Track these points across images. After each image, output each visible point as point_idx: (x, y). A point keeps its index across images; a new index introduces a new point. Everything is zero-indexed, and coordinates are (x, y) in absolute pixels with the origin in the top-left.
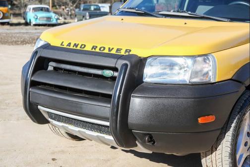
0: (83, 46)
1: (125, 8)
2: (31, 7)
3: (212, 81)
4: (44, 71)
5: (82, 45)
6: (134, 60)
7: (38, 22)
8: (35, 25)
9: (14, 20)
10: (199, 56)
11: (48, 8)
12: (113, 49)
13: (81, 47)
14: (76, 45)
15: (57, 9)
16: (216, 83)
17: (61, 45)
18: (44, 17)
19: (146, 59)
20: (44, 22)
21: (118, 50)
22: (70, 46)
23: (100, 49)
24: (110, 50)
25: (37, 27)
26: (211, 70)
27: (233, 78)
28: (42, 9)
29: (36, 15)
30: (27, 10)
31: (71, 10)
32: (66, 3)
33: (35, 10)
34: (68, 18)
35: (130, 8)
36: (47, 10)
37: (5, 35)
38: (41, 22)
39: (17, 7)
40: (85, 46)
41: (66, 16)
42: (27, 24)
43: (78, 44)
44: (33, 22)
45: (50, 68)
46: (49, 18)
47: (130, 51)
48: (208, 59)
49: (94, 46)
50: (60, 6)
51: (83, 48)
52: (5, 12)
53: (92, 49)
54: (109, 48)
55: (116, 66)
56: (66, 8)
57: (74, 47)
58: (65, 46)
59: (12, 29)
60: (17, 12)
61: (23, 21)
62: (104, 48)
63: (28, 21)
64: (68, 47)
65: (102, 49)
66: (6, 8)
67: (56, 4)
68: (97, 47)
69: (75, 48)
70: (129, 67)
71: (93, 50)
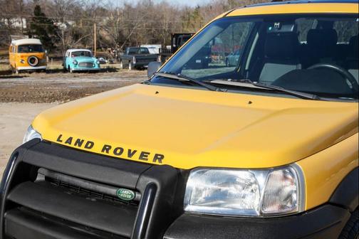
0: (90, 145)
1: (163, 72)
2: (71, 51)
3: (298, 210)
4: (30, 182)
5: (88, 142)
6: (167, 177)
7: (78, 68)
8: (74, 72)
9: (52, 66)
10: (276, 168)
11: (89, 53)
12: (135, 152)
13: (86, 147)
14: (79, 142)
15: (102, 51)
16: (304, 212)
17: (58, 140)
18: (84, 63)
19: (187, 172)
20: (85, 68)
21: (143, 155)
22: (70, 144)
23: (115, 152)
24: (130, 154)
25: (77, 74)
26: (296, 192)
27: (332, 200)
28: (83, 54)
29: (75, 61)
30: (67, 55)
31: (118, 52)
32: (112, 44)
33: (75, 54)
34: (115, 61)
35: (170, 73)
36: (88, 55)
37: (33, 88)
38: (81, 69)
39: (58, 50)
40: (93, 144)
41: (113, 59)
42: (66, 70)
43: (83, 141)
44: (73, 68)
45: (40, 178)
46: (90, 64)
47: (162, 157)
48: (291, 172)
49: (106, 146)
50: (106, 48)
51: (90, 148)
52: (40, 58)
53: (103, 151)
54: (130, 151)
55: (138, 188)
56: (112, 50)
57: (75, 145)
58: (63, 143)
59: (47, 78)
60: (59, 55)
61: (61, 67)
62: (122, 150)
63: (67, 67)
64: (67, 145)
65: (118, 151)
66: (42, 54)
67: (101, 45)
68: (110, 147)
69: (77, 147)
70: (158, 190)
71: (105, 153)
